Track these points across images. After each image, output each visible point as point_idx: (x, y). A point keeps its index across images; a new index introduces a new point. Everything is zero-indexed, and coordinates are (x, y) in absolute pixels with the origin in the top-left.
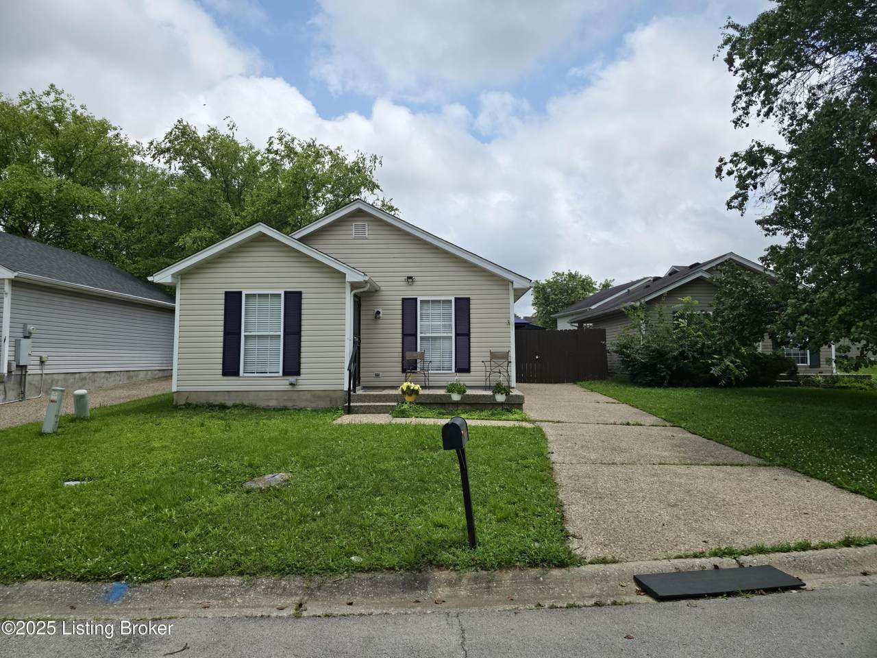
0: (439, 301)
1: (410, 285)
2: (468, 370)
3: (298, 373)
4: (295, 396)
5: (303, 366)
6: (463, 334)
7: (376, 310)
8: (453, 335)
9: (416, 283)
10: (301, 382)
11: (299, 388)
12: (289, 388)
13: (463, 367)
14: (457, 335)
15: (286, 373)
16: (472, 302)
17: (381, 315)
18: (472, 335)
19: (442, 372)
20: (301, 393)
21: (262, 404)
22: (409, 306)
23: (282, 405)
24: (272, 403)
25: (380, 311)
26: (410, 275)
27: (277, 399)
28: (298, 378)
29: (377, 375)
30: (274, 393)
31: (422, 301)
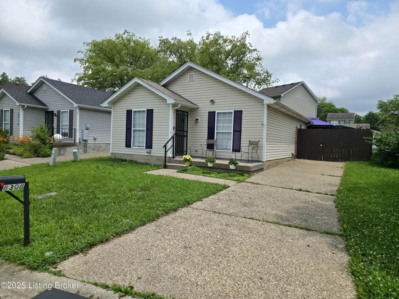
0: (226, 113)
1: (213, 104)
2: (239, 151)
3: (151, 148)
4: (150, 158)
5: (153, 144)
6: (238, 131)
7: (197, 118)
8: (232, 131)
9: (215, 104)
10: (152, 152)
11: (152, 154)
12: (147, 154)
13: (237, 148)
14: (234, 131)
15: (147, 147)
16: (243, 113)
17: (199, 121)
18: (242, 131)
19: (226, 151)
20: (152, 157)
21: (139, 161)
22: (212, 115)
23: (146, 161)
24: (142, 161)
25: (199, 119)
26: (212, 99)
27: (144, 159)
28: (151, 150)
29: (196, 151)
30: (143, 156)
31: (218, 113)
